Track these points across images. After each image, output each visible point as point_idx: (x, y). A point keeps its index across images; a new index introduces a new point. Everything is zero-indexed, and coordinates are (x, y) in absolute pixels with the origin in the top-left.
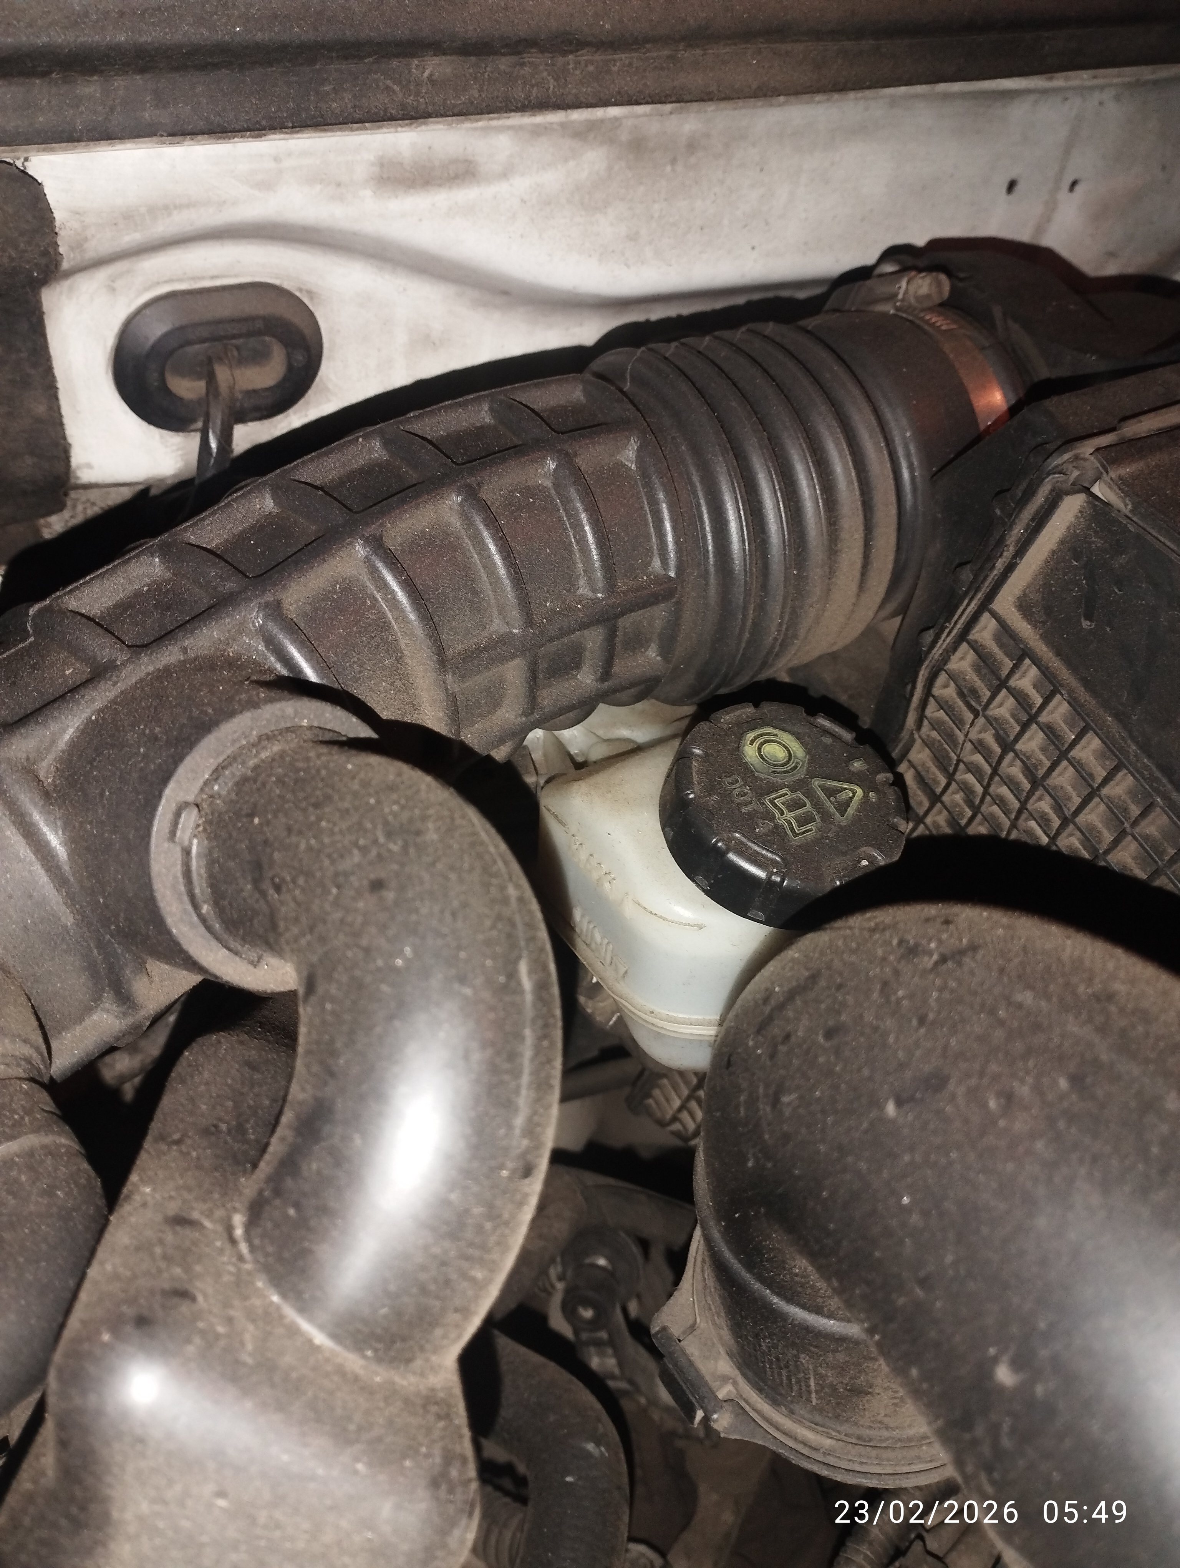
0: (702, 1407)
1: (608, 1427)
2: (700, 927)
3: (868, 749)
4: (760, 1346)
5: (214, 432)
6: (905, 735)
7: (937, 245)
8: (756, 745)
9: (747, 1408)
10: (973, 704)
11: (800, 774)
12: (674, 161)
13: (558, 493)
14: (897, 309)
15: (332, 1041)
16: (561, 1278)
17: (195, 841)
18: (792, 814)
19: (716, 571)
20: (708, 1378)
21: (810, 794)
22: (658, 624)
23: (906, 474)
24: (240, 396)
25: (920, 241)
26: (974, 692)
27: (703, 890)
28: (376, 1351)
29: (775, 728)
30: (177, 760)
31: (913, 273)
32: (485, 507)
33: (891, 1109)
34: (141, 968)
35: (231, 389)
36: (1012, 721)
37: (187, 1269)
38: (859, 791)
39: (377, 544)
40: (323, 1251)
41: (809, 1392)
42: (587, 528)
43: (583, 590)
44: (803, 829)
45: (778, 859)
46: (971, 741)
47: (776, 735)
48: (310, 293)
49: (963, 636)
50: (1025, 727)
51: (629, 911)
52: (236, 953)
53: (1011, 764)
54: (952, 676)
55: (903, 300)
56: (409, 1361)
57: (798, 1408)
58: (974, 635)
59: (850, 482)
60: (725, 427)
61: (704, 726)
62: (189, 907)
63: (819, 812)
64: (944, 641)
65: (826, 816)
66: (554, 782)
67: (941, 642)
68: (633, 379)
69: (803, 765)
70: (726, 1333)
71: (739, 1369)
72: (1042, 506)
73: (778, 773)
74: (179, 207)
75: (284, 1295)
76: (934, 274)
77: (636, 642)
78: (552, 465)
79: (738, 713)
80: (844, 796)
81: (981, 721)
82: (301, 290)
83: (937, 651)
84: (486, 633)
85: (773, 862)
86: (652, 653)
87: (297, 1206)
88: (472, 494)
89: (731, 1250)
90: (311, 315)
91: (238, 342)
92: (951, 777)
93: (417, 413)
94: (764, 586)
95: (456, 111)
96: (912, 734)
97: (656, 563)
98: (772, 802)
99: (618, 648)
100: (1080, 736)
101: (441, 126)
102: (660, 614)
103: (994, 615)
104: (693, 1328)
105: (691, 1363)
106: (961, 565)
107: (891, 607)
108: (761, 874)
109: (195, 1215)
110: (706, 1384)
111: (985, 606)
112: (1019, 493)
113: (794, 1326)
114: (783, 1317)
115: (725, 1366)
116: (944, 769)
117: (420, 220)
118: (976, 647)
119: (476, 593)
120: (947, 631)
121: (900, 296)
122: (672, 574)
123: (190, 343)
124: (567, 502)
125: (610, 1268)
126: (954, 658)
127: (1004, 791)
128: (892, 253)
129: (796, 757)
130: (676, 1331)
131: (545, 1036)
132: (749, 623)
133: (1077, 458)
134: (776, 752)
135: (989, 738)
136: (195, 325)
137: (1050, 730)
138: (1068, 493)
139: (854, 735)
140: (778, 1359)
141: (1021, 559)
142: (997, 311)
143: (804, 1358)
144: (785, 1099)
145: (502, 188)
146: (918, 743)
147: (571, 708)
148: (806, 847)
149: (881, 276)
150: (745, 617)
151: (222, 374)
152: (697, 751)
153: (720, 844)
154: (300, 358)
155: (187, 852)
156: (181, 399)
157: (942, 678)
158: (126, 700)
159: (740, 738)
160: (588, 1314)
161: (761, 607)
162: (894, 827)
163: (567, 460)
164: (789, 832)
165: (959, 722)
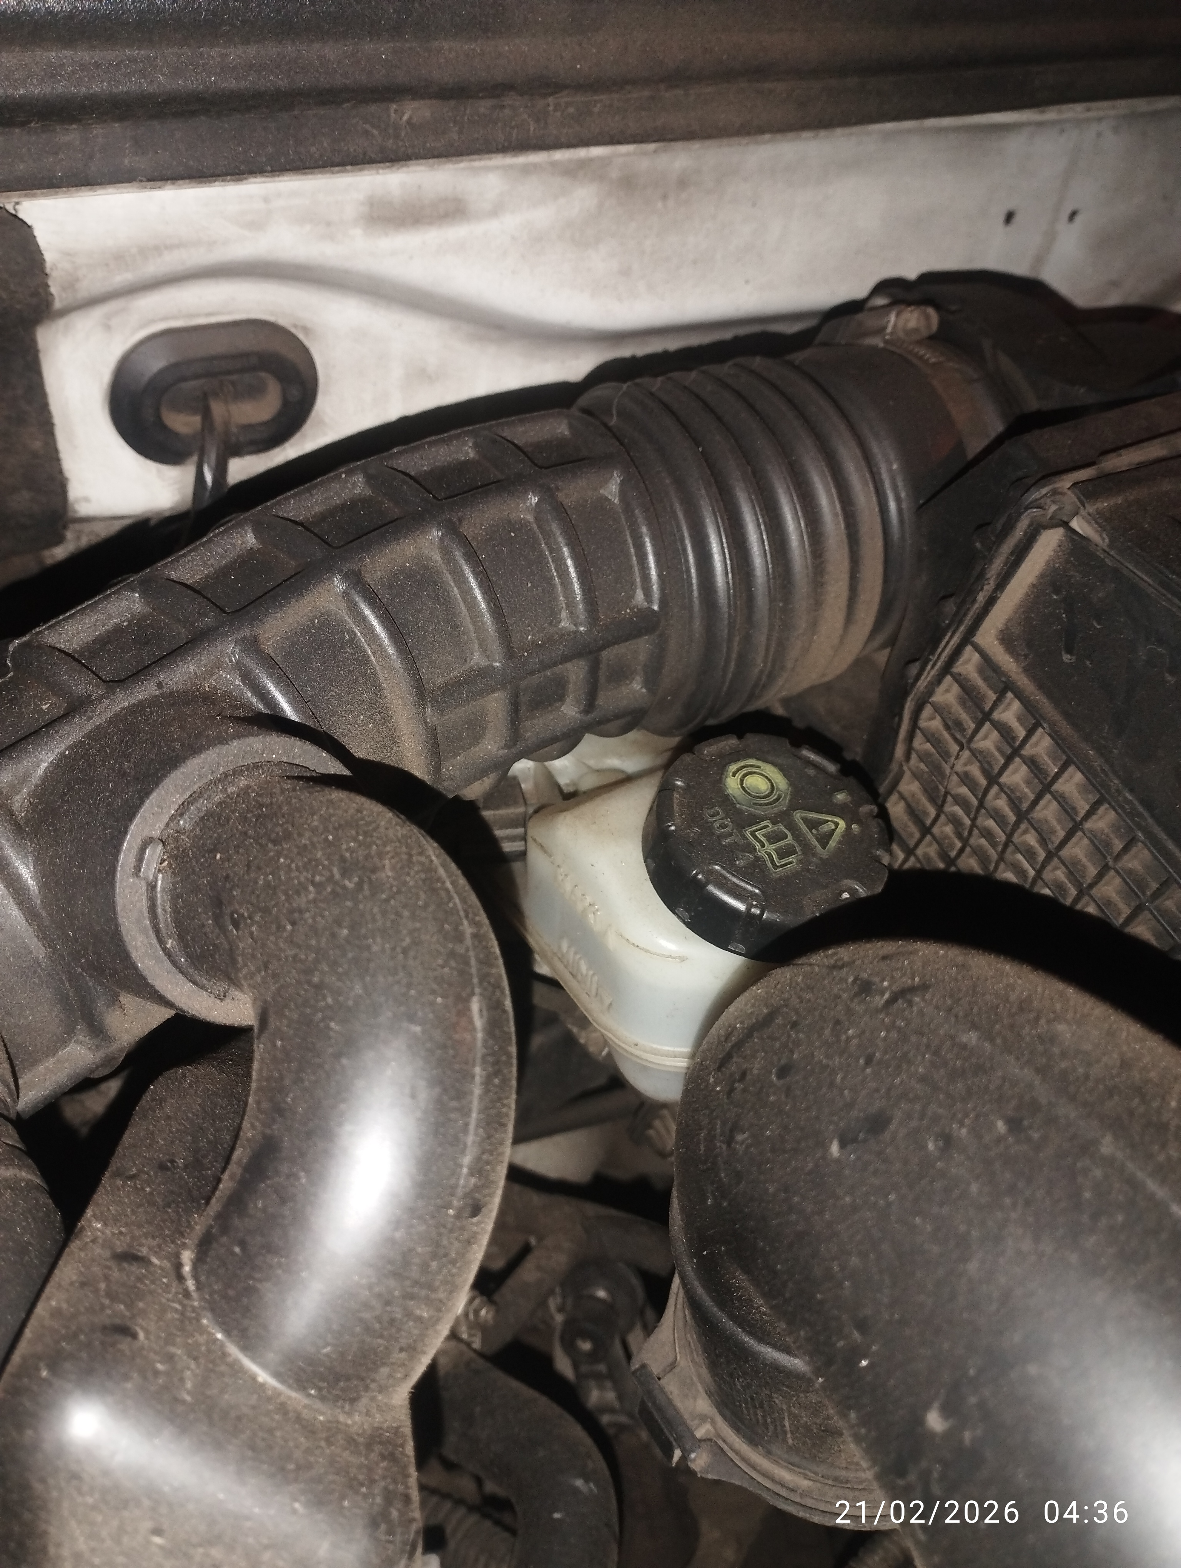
0: (680, 1447)
1: (597, 1462)
2: (683, 959)
3: (852, 781)
4: (735, 1385)
5: (209, 466)
6: (894, 767)
7: (928, 278)
8: (739, 776)
9: (725, 1447)
10: (958, 736)
11: (783, 805)
12: (665, 197)
13: (539, 527)
14: (886, 342)
15: (282, 1078)
16: (560, 1310)
17: (160, 876)
18: (773, 846)
19: (701, 603)
20: (686, 1416)
21: (792, 827)
22: (642, 657)
23: (892, 505)
24: (234, 430)
25: (912, 274)
26: (959, 724)
27: (685, 923)
28: (319, 1389)
29: (759, 759)
30: (144, 795)
31: (903, 307)
32: (464, 542)
33: (835, 1149)
34: (114, 1000)
35: (226, 424)
36: (997, 754)
37: (130, 1306)
38: (842, 824)
39: (356, 580)
40: (267, 1289)
41: (785, 1433)
42: (569, 562)
43: (565, 623)
44: (784, 862)
45: (757, 891)
46: (957, 774)
47: (759, 767)
48: (306, 329)
49: (947, 668)
50: (1009, 760)
51: (612, 942)
52: (202, 987)
53: (997, 797)
54: (938, 709)
55: (892, 334)
56: (353, 1401)
57: (775, 1449)
58: (958, 668)
59: (836, 515)
60: (708, 462)
61: (687, 758)
62: (154, 941)
63: (800, 845)
64: (928, 673)
65: (807, 848)
66: (541, 812)
67: (925, 673)
68: (619, 414)
69: (785, 798)
70: (704, 1371)
71: (717, 1408)
72: (1020, 541)
73: (761, 805)
74: (170, 247)
75: (227, 1333)
76: (923, 308)
77: (620, 674)
78: (534, 500)
79: (722, 744)
80: (825, 828)
81: (966, 754)
82: (295, 326)
83: (922, 684)
84: (468, 666)
85: (753, 894)
86: (637, 686)
87: (242, 1244)
88: (452, 530)
89: (703, 1287)
90: (306, 351)
91: (234, 377)
92: (940, 809)
93: (401, 448)
94: (749, 619)
95: (436, 153)
96: (901, 766)
97: (640, 596)
98: (753, 834)
99: (602, 680)
100: (1063, 769)
101: (422, 168)
102: (643, 647)
103: (977, 648)
104: (673, 1365)
105: (670, 1402)
106: (945, 598)
107: (880, 639)
108: (741, 907)
109: (144, 1251)
110: (684, 1423)
111: (967, 639)
112: (999, 526)
113: (765, 1365)
114: (754, 1356)
115: (703, 1405)
116: (932, 800)
117: (411, 258)
118: (960, 680)
119: (455, 627)
120: (931, 663)
121: (889, 330)
122: (656, 608)
123: (184, 379)
124: (548, 535)
125: (609, 1300)
126: (940, 690)
127: (991, 823)
128: (884, 287)
129: (778, 789)
130: (655, 1368)
131: (496, 1073)
132: (734, 655)
133: (1055, 492)
134: (758, 783)
135: (975, 771)
136: (189, 362)
137: (1033, 763)
138: (1046, 527)
139: (839, 766)
140: (752, 1398)
141: (1002, 592)
142: (987, 344)
143: (777, 1400)
144: (740, 1137)
145: (493, 226)
146: (907, 775)
147: (554, 740)
148: (787, 880)
149: (874, 309)
150: (729, 649)
151: (218, 409)
152: (679, 783)
153: (700, 876)
154: (295, 393)
155: (152, 887)
156: (176, 434)
157: (928, 711)
158: (98, 733)
159: (722, 770)
160: (586, 1346)
161: (747, 639)
162: (877, 860)
163: (548, 494)
164: (770, 865)
165: (945, 755)
